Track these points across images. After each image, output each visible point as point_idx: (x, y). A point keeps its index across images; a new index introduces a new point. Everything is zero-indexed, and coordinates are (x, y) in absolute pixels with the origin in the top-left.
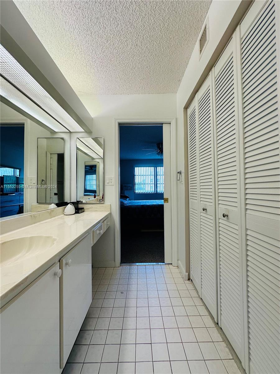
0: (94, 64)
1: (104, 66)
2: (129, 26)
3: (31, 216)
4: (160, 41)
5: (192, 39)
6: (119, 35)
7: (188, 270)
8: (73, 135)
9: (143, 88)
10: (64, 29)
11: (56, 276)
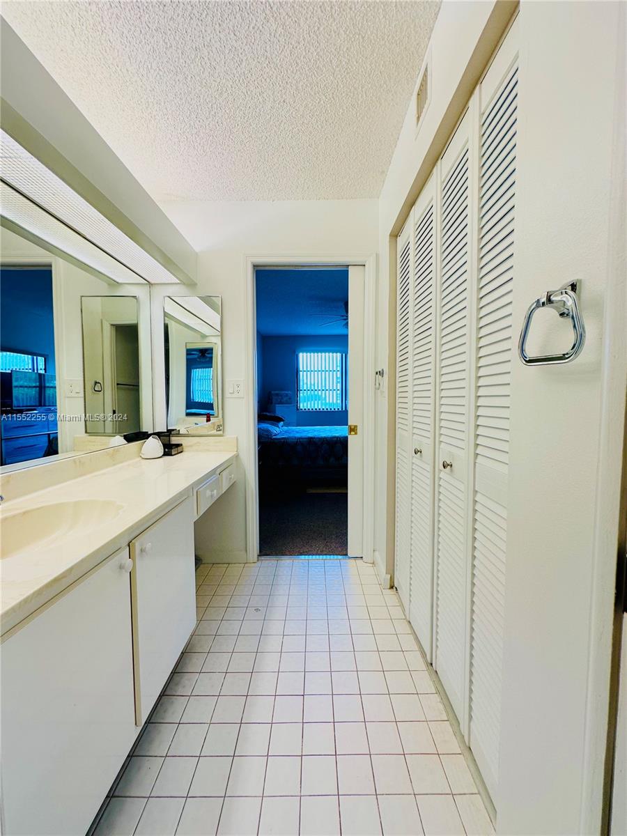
0: (196, 138)
1: (218, 144)
2: (265, 65)
3: (74, 461)
4: (333, 94)
5: (403, 91)
6: (246, 82)
7: (391, 570)
8: (155, 290)
9: (306, 188)
10: (127, 70)
11: (123, 570)
